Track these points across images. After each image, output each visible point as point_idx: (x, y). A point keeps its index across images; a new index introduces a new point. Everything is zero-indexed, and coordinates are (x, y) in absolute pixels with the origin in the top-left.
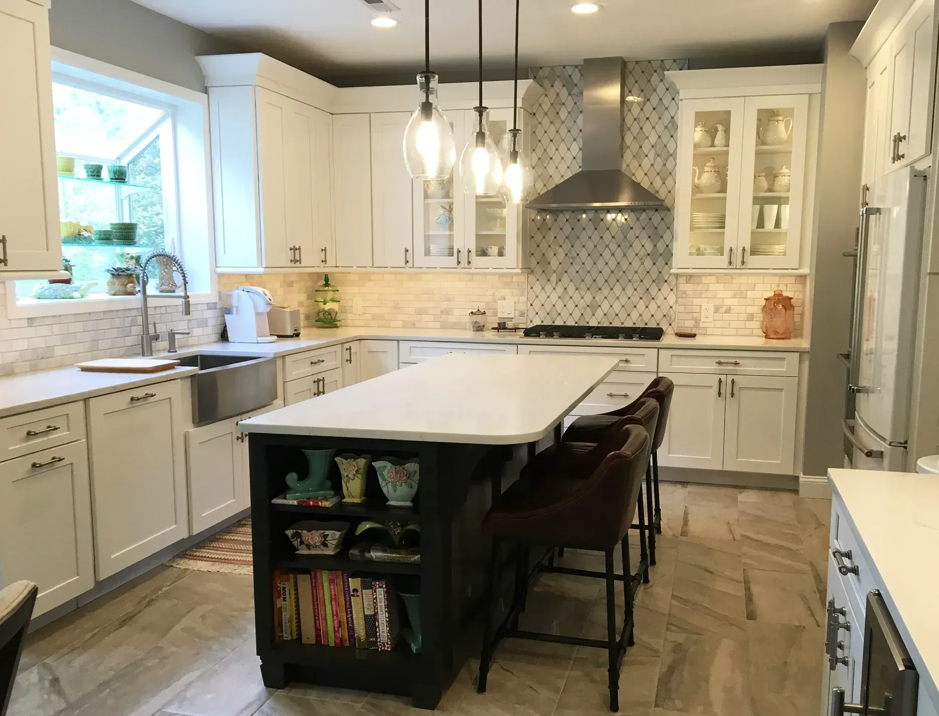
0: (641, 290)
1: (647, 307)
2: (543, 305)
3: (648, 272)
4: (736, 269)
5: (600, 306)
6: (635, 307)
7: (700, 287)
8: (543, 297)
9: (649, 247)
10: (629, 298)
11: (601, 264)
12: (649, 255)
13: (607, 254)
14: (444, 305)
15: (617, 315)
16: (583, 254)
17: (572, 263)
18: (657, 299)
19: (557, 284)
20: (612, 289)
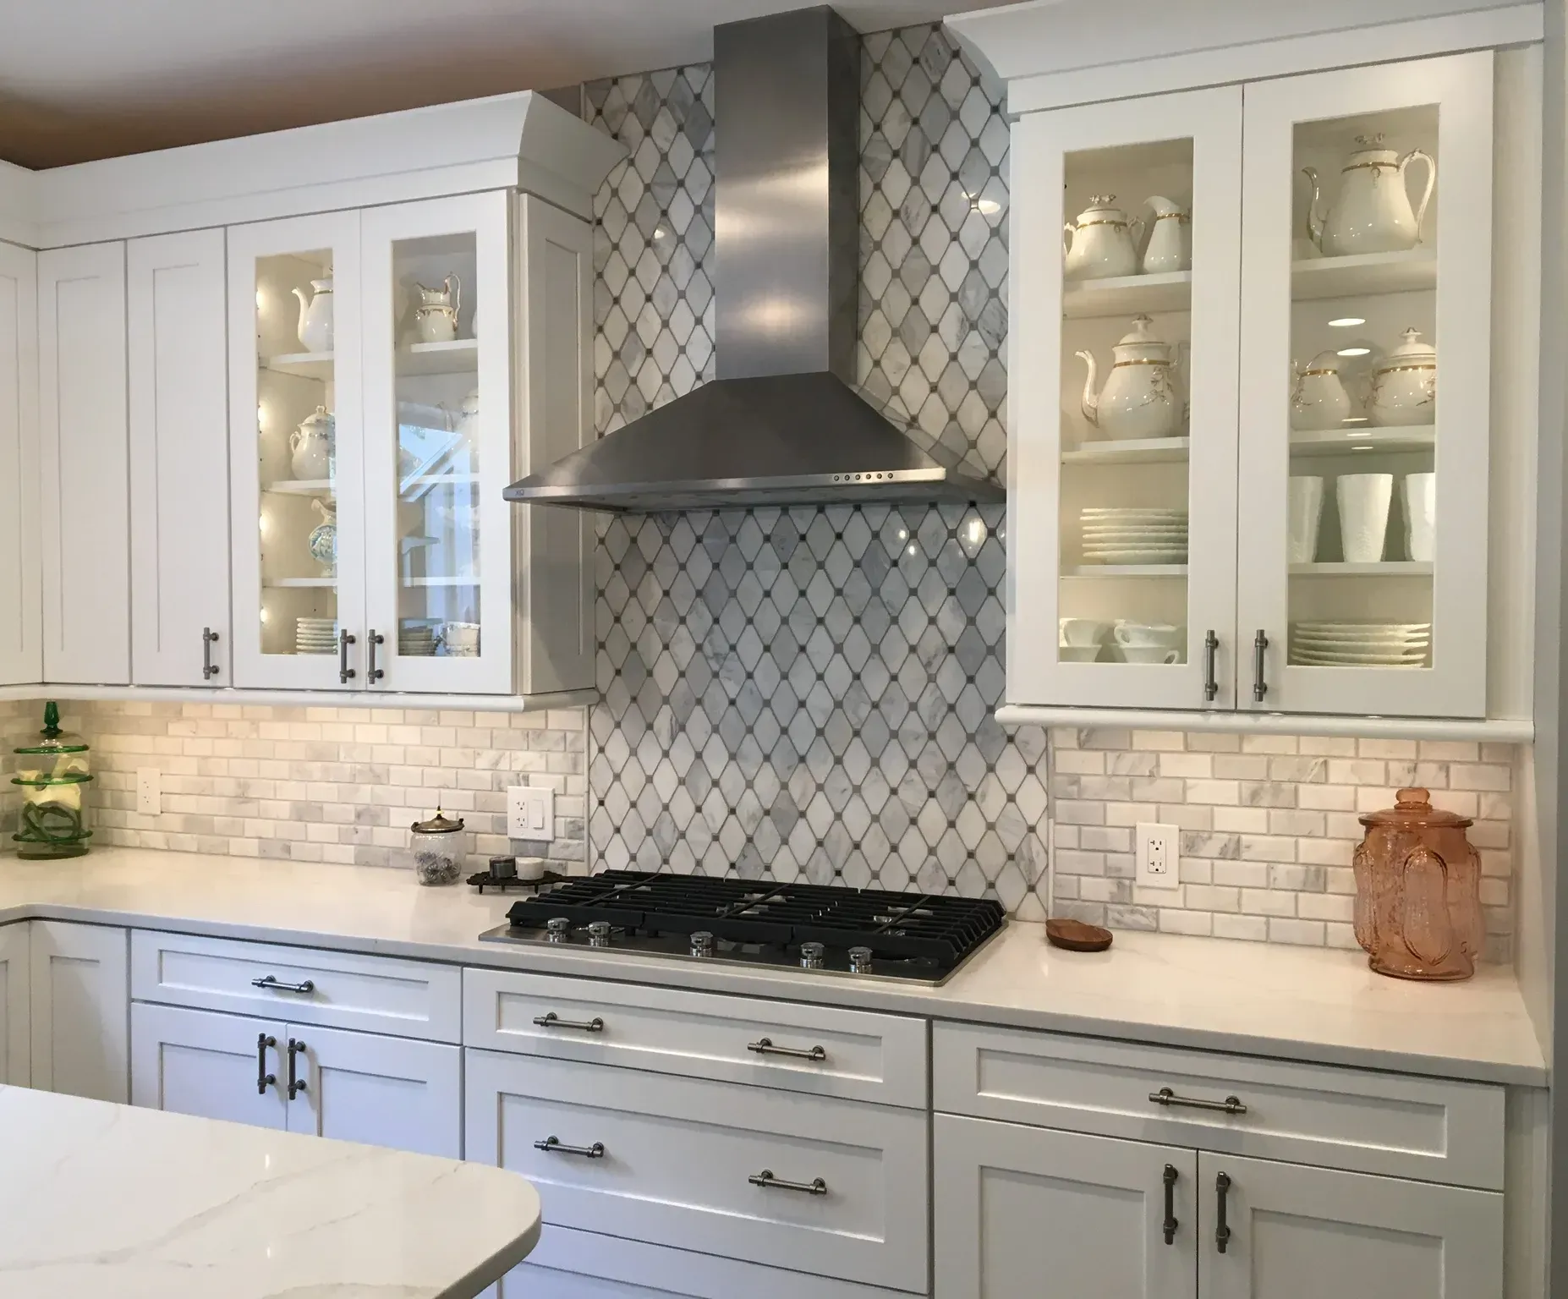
0: (930, 767)
1: (952, 824)
2: (633, 805)
3: (952, 708)
4: (1236, 711)
6: (913, 821)
7: (1127, 763)
8: (632, 779)
9: (952, 624)
10: (894, 792)
11: (803, 680)
12: (951, 650)
13: (820, 644)
14: (365, 794)
15: (857, 846)
16: (750, 647)
17: (716, 675)
18: (984, 796)
19: (673, 739)
20: (839, 761)
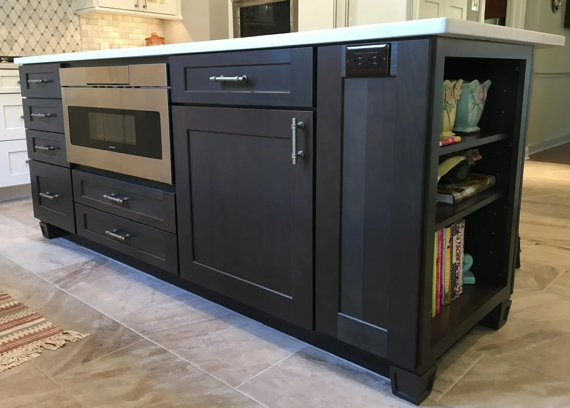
0: (52, 28)
1: (58, 43)
3: (56, 12)
4: (137, 11)
5: (16, 41)
6: (48, 43)
7: (97, 28)
10: (42, 34)
15: (33, 50)
18: (65, 36)
20: (26, 25)
